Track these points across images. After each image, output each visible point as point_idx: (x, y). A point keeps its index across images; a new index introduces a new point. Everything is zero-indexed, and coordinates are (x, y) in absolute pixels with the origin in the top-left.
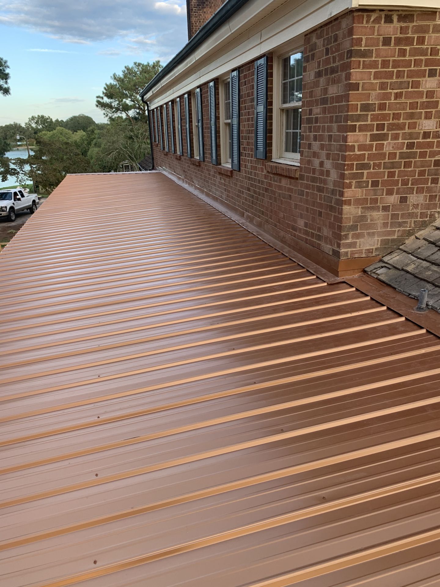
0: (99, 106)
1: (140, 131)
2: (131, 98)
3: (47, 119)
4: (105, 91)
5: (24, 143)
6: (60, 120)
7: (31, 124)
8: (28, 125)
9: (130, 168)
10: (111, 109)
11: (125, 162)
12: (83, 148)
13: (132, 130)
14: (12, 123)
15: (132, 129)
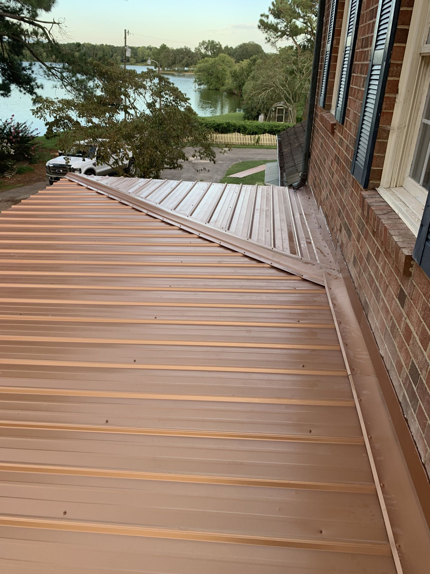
0: (261, 27)
1: (305, 65)
2: (304, 19)
3: (217, 45)
4: (272, 7)
5: (191, 69)
6: (229, 47)
7: (200, 49)
8: (198, 49)
9: (284, 113)
10: (276, 32)
11: (280, 103)
12: (241, 80)
13: (295, 63)
14: (183, 47)
15: (297, 60)
